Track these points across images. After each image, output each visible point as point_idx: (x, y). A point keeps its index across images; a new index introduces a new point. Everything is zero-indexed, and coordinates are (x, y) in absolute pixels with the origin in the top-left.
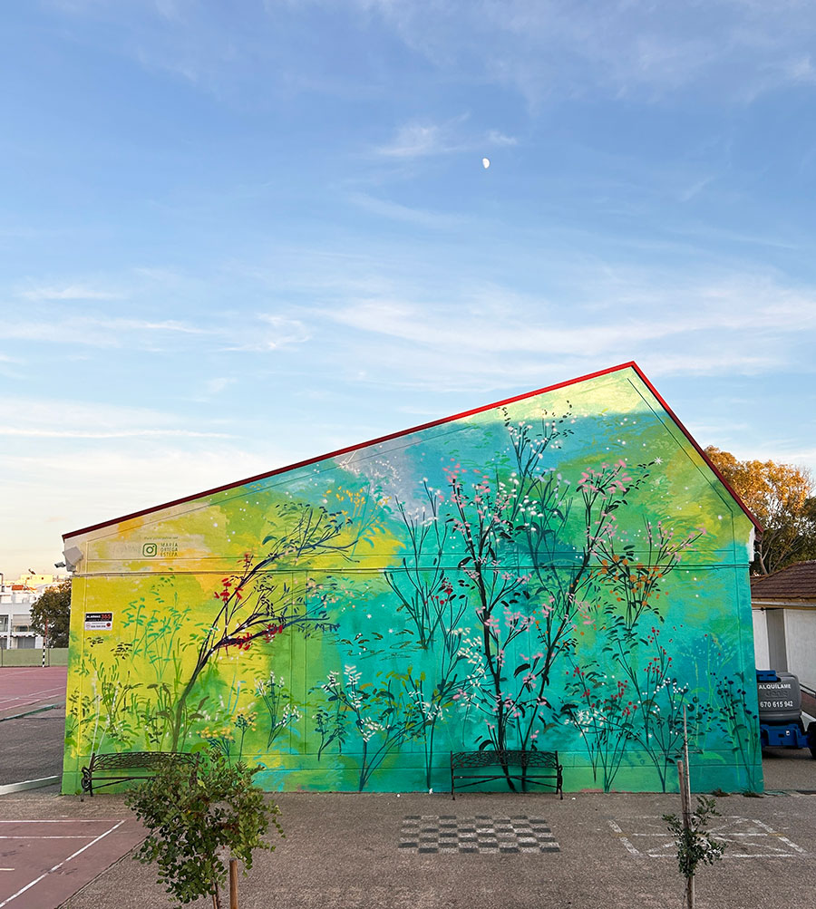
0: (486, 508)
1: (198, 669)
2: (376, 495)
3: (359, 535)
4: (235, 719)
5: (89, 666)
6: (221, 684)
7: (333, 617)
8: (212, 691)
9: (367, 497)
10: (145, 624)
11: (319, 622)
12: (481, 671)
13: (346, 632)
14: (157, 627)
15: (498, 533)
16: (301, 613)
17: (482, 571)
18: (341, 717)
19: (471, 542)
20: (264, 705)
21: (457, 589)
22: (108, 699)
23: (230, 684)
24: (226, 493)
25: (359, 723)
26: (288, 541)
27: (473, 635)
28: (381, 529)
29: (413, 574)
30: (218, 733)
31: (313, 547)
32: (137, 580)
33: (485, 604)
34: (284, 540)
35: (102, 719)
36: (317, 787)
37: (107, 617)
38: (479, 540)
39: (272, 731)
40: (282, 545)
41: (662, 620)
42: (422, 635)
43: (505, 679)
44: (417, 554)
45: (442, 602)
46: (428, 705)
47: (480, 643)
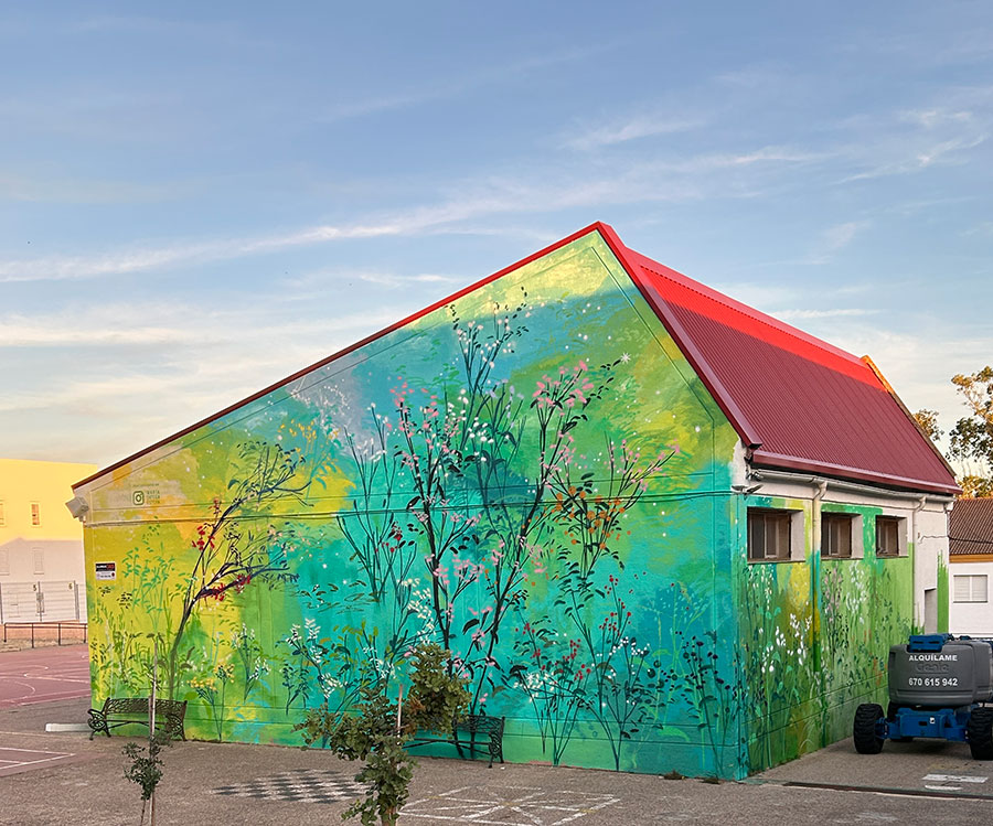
0: (434, 435)
1: (184, 619)
2: (326, 428)
3: (312, 476)
4: (216, 671)
5: (102, 615)
6: (203, 635)
7: (292, 567)
8: (197, 642)
9: (318, 431)
10: (140, 573)
11: (281, 573)
12: (430, 626)
13: (304, 583)
14: (150, 576)
15: (446, 466)
16: (265, 562)
17: (431, 513)
18: (304, 672)
19: (419, 478)
20: (239, 656)
21: (407, 535)
22: (118, 646)
23: (210, 636)
24: (194, 433)
25: (319, 678)
26: (249, 485)
27: (421, 588)
28: (332, 467)
29: (363, 517)
30: (204, 683)
31: (271, 490)
32: (131, 529)
33: (434, 552)
34: (245, 483)
35: (116, 666)
36: (287, 741)
37: (111, 567)
38: (428, 475)
39: (247, 684)
40: (245, 489)
41: (622, 566)
42: (374, 587)
43: (454, 636)
44: (367, 495)
45: (392, 550)
46: (381, 662)
47: (429, 596)
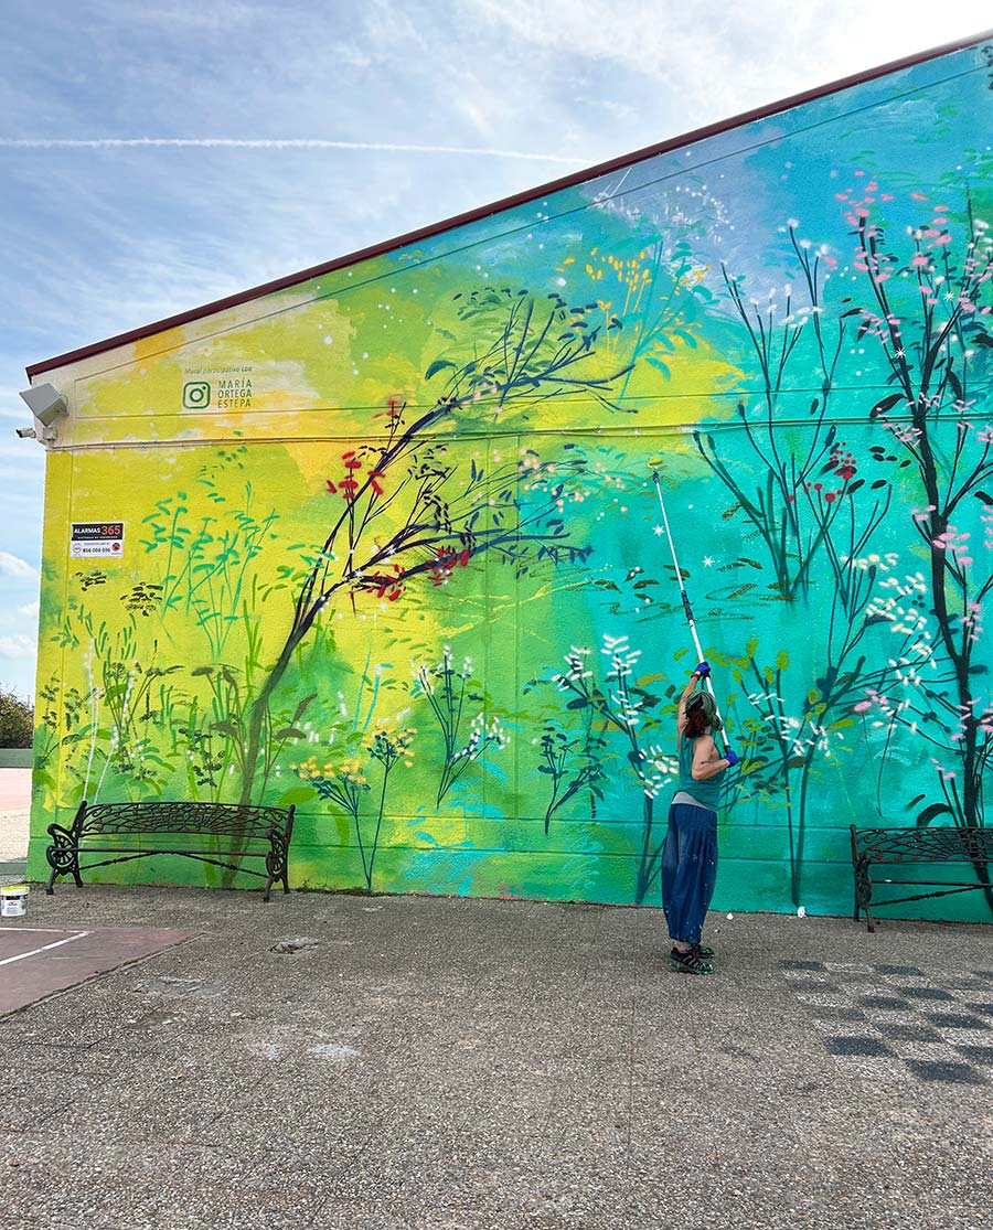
0: (940, 279)
1: (294, 639)
2: (677, 264)
3: (637, 351)
4: (369, 741)
5: (78, 629)
6: (340, 670)
7: (577, 533)
8: (323, 685)
9: (657, 270)
10: (187, 545)
11: (548, 544)
12: (922, 649)
13: (605, 566)
14: (211, 552)
15: (969, 336)
16: (507, 524)
17: (929, 425)
18: (594, 743)
19: (902, 361)
20: (430, 713)
21: (866, 468)
22: (114, 695)
23: (360, 670)
24: (349, 272)
25: (634, 757)
26: (480, 371)
27: (902, 571)
28: (685, 336)
29: (760, 435)
30: (335, 769)
31: (535, 382)
32: (171, 456)
33: (933, 499)
34: (470, 368)
35: (104, 734)
36: (543, 889)
37: (113, 532)
38: (923, 355)
39: (447, 769)
40: (468, 380)
42: (782, 571)
43: (981, 669)
44: (770, 391)
45: (830, 497)
46: (794, 723)
47: (923, 588)
